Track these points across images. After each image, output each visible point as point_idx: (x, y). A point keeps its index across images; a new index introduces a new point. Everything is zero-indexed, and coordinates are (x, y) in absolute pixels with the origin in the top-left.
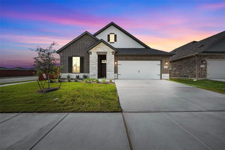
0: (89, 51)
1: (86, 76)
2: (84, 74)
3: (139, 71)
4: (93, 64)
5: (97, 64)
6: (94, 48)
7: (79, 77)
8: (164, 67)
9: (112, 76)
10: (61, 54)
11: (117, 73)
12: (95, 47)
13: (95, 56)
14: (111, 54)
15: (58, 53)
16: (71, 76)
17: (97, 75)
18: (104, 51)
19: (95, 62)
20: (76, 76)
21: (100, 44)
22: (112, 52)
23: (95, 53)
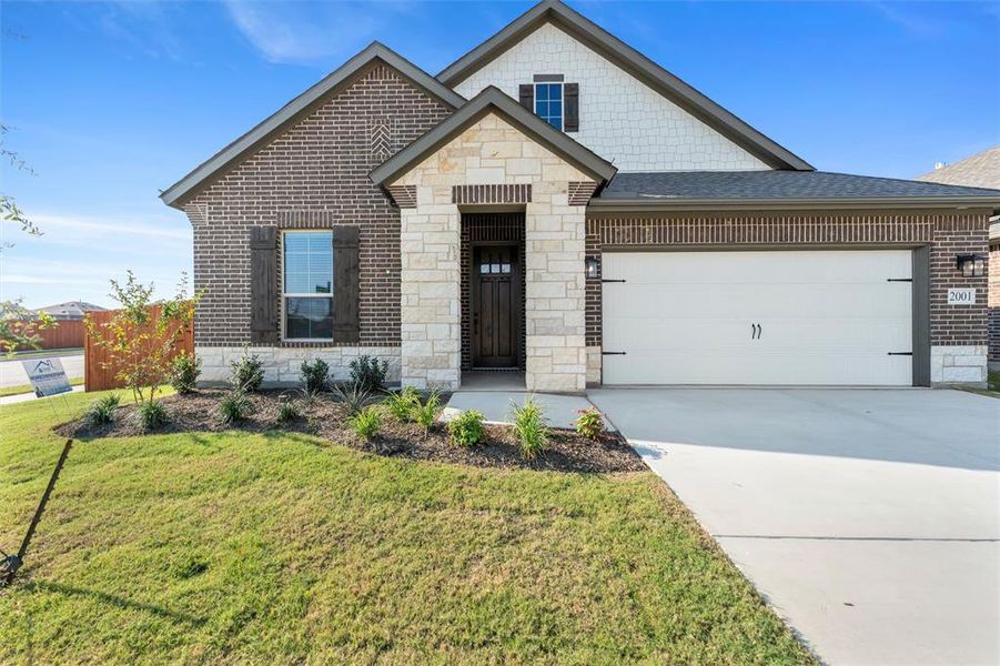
0: (398, 183)
1: (376, 369)
2: (365, 351)
3: (757, 330)
4: (425, 276)
5: (457, 277)
6: (432, 162)
7: (330, 373)
8: (950, 296)
9: (568, 369)
10: (204, 209)
11: (600, 344)
12: (443, 151)
13: (438, 219)
14: (564, 199)
15: (179, 203)
16: (275, 364)
17: (456, 360)
18: (510, 181)
19: (441, 265)
20: (307, 370)
21: (476, 126)
22: (566, 187)
23: (438, 199)
